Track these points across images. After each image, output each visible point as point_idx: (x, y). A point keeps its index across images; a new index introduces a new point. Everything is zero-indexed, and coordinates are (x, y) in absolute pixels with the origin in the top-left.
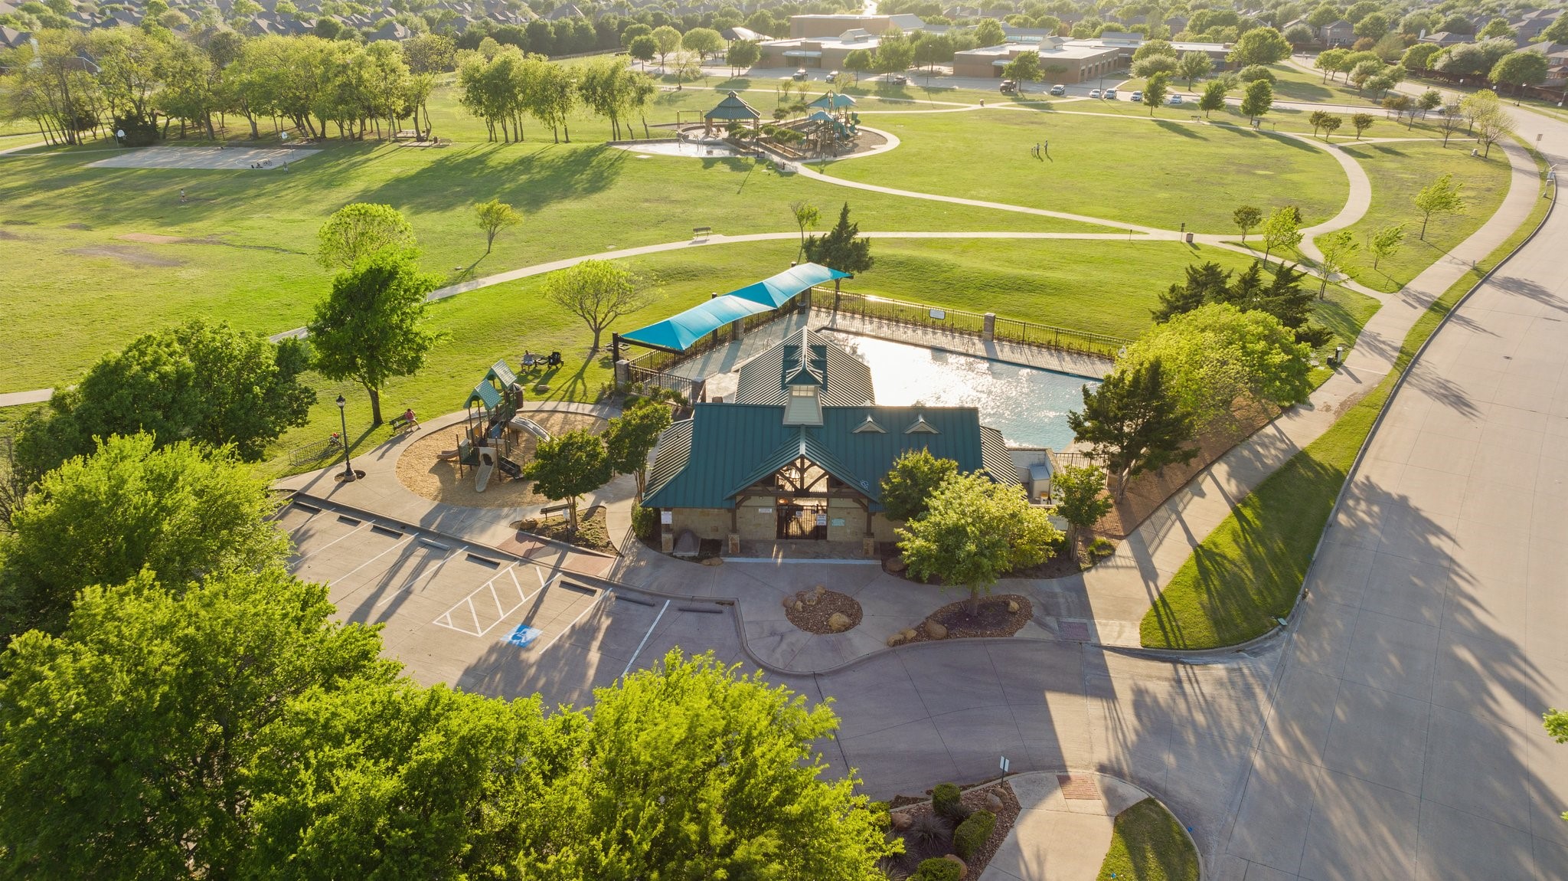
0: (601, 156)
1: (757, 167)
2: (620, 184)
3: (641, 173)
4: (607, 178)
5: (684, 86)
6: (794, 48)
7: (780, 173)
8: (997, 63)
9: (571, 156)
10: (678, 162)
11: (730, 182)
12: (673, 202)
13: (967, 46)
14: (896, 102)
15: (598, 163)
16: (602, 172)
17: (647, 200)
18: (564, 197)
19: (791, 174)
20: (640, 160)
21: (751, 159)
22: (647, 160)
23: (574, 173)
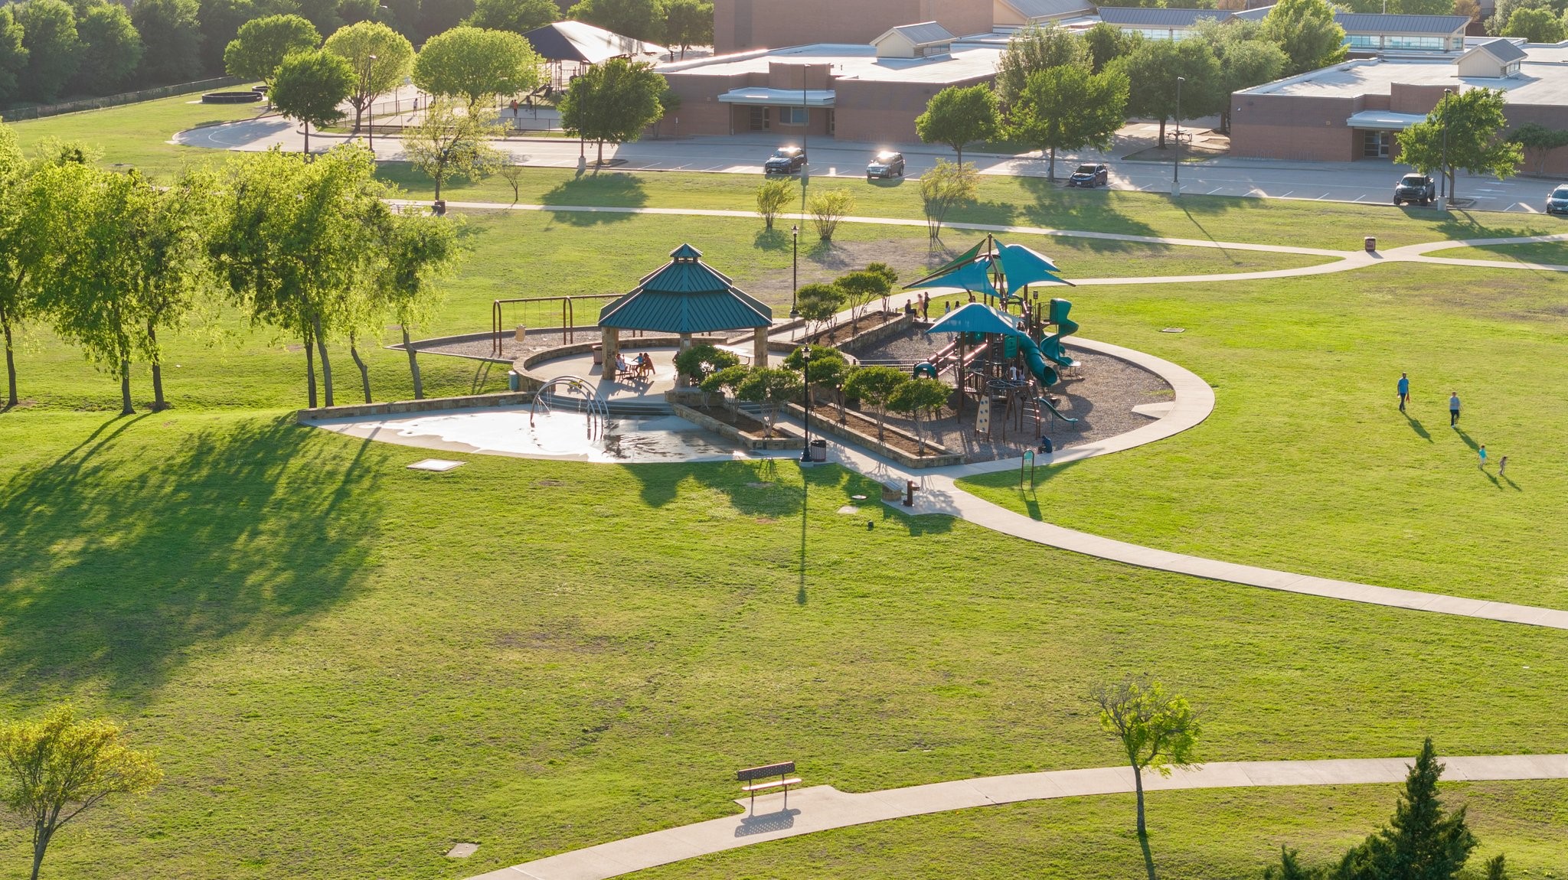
0: (295, 463)
1: (818, 497)
2: (392, 570)
3: (448, 528)
4: (341, 545)
5: (454, 200)
6: (749, 81)
7: (904, 518)
8: (1361, 119)
9: (196, 462)
10: (553, 482)
11: (755, 560)
12: (598, 642)
13: (1257, 73)
14: (1112, 247)
15: (295, 487)
16: (320, 527)
17: (506, 640)
18: (226, 630)
19: (942, 521)
20: (429, 476)
21: (787, 469)
22: (449, 478)
23: (225, 530)
